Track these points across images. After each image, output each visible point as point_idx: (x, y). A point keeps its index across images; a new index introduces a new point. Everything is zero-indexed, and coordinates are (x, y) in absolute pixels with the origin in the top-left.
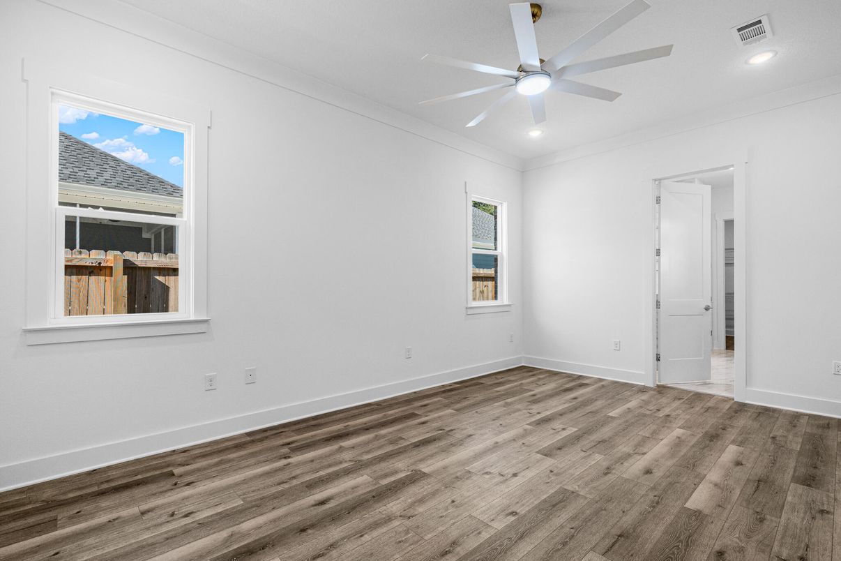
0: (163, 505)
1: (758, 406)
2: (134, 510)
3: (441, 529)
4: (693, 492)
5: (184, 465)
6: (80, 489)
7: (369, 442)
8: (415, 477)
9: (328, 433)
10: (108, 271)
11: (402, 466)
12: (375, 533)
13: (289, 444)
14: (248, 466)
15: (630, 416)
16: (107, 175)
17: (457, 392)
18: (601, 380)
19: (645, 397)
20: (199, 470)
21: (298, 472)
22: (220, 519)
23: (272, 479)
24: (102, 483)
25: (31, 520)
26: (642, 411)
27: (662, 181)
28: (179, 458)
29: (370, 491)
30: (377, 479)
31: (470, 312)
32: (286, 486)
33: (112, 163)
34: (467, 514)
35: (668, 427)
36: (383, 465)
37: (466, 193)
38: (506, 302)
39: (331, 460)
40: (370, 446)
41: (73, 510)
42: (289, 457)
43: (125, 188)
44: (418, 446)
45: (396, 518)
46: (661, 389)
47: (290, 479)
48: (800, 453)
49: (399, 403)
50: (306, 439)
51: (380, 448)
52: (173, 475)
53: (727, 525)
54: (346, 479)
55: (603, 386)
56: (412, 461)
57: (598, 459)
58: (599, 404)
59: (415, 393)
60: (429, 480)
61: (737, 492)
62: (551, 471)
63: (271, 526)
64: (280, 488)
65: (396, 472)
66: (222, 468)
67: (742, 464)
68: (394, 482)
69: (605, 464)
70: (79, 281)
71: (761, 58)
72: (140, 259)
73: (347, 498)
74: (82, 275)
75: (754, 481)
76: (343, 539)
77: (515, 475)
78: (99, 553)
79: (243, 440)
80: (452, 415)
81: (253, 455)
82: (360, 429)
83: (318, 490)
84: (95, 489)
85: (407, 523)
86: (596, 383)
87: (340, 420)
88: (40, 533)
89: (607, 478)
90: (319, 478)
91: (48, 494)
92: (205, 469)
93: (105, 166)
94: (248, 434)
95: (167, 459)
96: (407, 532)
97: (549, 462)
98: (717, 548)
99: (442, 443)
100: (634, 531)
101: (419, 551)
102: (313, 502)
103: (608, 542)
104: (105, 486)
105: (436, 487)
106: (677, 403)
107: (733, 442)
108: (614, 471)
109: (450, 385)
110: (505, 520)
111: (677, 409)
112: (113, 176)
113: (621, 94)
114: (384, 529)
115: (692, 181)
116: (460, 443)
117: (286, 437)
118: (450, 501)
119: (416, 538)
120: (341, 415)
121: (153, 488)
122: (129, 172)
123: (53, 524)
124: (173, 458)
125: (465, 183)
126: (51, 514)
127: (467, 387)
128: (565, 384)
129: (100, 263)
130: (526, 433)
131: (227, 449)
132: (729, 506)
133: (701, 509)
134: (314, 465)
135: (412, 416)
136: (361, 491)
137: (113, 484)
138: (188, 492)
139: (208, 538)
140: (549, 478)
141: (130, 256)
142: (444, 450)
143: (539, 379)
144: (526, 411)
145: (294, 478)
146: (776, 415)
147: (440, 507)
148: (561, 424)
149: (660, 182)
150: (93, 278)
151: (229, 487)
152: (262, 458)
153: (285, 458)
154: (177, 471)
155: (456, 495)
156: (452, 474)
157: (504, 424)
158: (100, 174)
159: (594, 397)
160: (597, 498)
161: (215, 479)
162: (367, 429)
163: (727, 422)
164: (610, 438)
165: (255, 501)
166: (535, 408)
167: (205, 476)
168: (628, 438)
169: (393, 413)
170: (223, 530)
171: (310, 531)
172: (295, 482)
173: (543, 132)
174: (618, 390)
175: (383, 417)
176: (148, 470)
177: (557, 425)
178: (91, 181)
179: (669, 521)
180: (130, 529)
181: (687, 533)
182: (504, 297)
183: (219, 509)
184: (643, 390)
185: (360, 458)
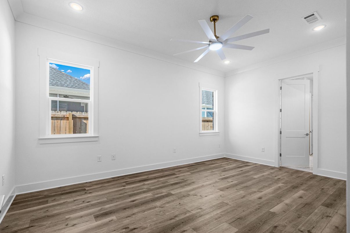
0: (81, 199)
1: (323, 176)
2: (72, 200)
3: (173, 212)
4: (275, 206)
5: (89, 187)
6: (56, 192)
7: (155, 183)
8: (168, 195)
9: (141, 179)
10: (67, 119)
11: (164, 191)
12: (149, 211)
13: (126, 182)
14: (110, 188)
15: (263, 178)
16: (68, 83)
17: (194, 166)
18: (256, 164)
19: (272, 171)
20: (94, 189)
21: (127, 191)
22: (99, 204)
23: (118, 193)
24: (63, 191)
25: (41, 201)
26: (268, 176)
27: (282, 80)
28: (88, 185)
29: (151, 199)
30: (154, 195)
31: (201, 135)
32: (122, 195)
33: (70, 78)
34: (183, 208)
35: (277, 183)
36: (158, 190)
37: (199, 87)
38: (217, 131)
39: (140, 188)
40: (155, 184)
41: (53, 198)
42: (125, 186)
43: (74, 88)
44: (172, 185)
45: (157, 207)
46: (281, 168)
47: (124, 193)
48: (331, 195)
49: (170, 170)
50: (132, 180)
51: (158, 185)
52: (85, 190)
53: (283, 218)
54: (143, 194)
55: (256, 166)
56: (169, 189)
57: (242, 192)
58: (251, 173)
59: (177, 166)
60: (173, 196)
61: (294, 207)
62: (221, 196)
63: (115, 207)
64: (120, 196)
65: (162, 193)
66: (102, 188)
67: (302, 198)
68: (160, 196)
69: (244, 195)
70: (57, 122)
71: (319, 28)
72: (78, 114)
73: (142, 200)
74: (58, 120)
75: (304, 204)
76: (138, 212)
77: (206, 196)
78: (60, 211)
79: (110, 180)
80: (189, 175)
81: (113, 185)
82: (153, 178)
83: (132, 197)
84: (60, 193)
85: (161, 209)
86: (253, 165)
87: (147, 175)
88: (43, 204)
89: (242, 199)
90: (134, 193)
91: (46, 193)
92: (96, 188)
93: (68, 80)
94: (113, 178)
95: (84, 185)
96: (160, 212)
97: (221, 193)
98: (275, 225)
99: (182, 184)
100: (245, 217)
101: (163, 218)
102: (130, 201)
103: (233, 220)
104: (63, 192)
105: (175, 198)
106: (286, 174)
107: (303, 190)
108: (246, 197)
109: (192, 164)
110: (197, 211)
111: (284, 176)
112: (70, 83)
113: (254, 47)
114: (152, 210)
115: (303, 79)
116: (189, 184)
117: (126, 180)
118: (178, 203)
119: (162, 214)
120: (147, 173)
121: (78, 193)
122: (75, 82)
123: (47, 202)
124: (86, 185)
125: (199, 83)
126: (47, 199)
127: (198, 165)
128: (240, 165)
129: (64, 116)
130: (216, 182)
131: (105, 183)
132: (288, 212)
133: (276, 212)
134: (133, 189)
135: (174, 174)
136: (147, 198)
137: (66, 192)
138: (89, 195)
139: (94, 209)
140: (219, 198)
141: (74, 113)
142: (181, 187)
143: (230, 163)
144: (219, 175)
145: (125, 193)
146: (329, 180)
147: (174, 205)
148: (231, 180)
149: (282, 81)
150: (62, 121)
151: (103, 195)
152: (116, 186)
153: (124, 186)
154: (87, 189)
155: (182, 202)
156: (182, 195)
157: (208, 179)
158: (65, 83)
159: (250, 170)
160: (235, 206)
161: (99, 192)
162: (155, 178)
163: (305, 182)
164: (250, 185)
165: (111, 199)
166: (224, 173)
167: (95, 190)
168: (257, 186)
169: (166, 173)
170: (99, 207)
171: (127, 209)
172: (125, 194)
173: (230, 61)
174: (262, 168)
175: (163, 174)
176: (77, 188)
177: (230, 180)
178: (62, 86)
179: (260, 215)
180: (70, 205)
181: (266, 219)
182: (216, 129)
183: (99, 201)
184: (273, 168)
185: (150, 188)
